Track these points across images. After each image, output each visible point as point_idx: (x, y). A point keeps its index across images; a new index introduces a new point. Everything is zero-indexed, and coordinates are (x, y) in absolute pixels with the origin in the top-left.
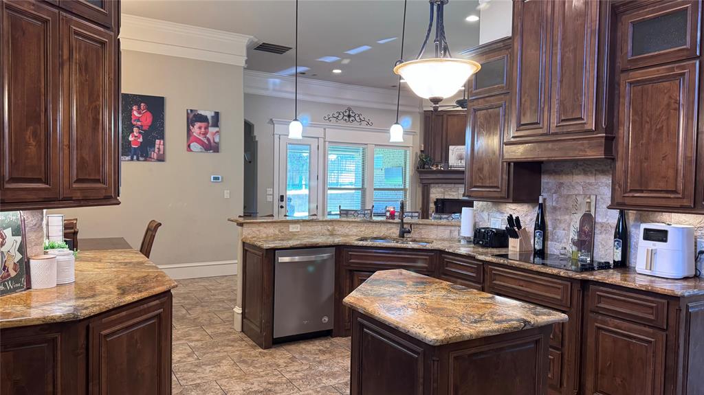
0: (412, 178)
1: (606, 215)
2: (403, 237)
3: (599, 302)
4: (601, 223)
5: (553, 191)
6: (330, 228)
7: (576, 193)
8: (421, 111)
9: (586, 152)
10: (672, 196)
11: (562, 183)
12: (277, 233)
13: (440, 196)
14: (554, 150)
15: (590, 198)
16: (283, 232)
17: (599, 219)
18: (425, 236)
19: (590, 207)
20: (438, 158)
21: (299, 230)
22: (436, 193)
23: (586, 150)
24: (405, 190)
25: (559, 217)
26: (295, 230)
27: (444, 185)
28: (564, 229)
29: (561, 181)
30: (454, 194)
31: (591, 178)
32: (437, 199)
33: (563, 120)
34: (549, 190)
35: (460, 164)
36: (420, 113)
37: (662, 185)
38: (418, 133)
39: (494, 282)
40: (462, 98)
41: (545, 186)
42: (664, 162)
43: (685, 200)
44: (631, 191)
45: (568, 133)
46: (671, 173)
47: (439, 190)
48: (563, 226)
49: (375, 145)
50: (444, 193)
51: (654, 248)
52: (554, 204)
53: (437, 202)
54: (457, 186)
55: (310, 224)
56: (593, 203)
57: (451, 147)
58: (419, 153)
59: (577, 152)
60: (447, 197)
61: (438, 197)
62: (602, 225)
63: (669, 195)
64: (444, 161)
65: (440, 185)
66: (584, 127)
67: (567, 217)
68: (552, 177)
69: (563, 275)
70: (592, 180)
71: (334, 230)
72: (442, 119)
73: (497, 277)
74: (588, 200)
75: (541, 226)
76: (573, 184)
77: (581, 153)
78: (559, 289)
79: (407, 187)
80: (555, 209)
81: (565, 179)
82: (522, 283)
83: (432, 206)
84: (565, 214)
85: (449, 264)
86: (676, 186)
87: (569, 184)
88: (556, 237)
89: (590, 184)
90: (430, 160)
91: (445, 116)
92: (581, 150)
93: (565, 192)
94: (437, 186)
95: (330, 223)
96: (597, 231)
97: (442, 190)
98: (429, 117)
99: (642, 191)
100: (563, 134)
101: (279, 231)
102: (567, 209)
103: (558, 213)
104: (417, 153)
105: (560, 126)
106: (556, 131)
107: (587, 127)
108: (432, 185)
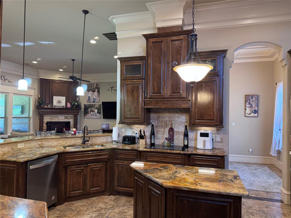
0: (33, 111)
1: (178, 128)
2: (85, 144)
3: (195, 162)
4: (176, 131)
5: (156, 119)
6: (40, 143)
7: (166, 120)
8: (38, 78)
9: (181, 105)
10: (213, 121)
11: (160, 116)
12: (10, 150)
13: (49, 120)
14: (168, 104)
15: (172, 122)
16: (13, 149)
17: (175, 130)
18: (95, 142)
19: (172, 125)
20: (47, 102)
21: (23, 147)
22: (47, 119)
23: (182, 104)
24: (29, 117)
25: (159, 130)
26: (21, 147)
27: (51, 115)
28: (161, 134)
29: (159, 116)
30: (56, 119)
31: (172, 114)
32: (47, 122)
33: (172, 93)
34: (154, 119)
35: (59, 105)
36: (37, 79)
37: (209, 118)
38: (37, 89)
39: (148, 160)
40: (72, 75)
41: (152, 117)
42: (209, 110)
43: (217, 123)
44: (198, 120)
45: (174, 98)
46: (212, 114)
47: (48, 117)
48: (161, 133)
49: (14, 94)
50: (51, 119)
51: (204, 139)
52: (156, 124)
53: (48, 123)
54: (58, 115)
55: (29, 142)
56: (173, 124)
57: (54, 97)
58: (37, 99)
59: (178, 105)
60: (53, 121)
61: (48, 121)
62: (177, 132)
63: (211, 121)
64: (50, 103)
65: (49, 115)
66: (181, 96)
67: (162, 129)
68: (155, 114)
69: (182, 153)
70: (172, 115)
71: (42, 144)
72: (50, 83)
73: (149, 157)
74: (171, 123)
75: (153, 133)
76: (164, 116)
77: (180, 106)
78: (180, 158)
79: (31, 116)
80: (157, 126)
81: (161, 115)
82: (162, 158)
83: (45, 125)
84: (161, 128)
85: (119, 155)
86: (214, 118)
87: (162, 117)
88: (158, 137)
89: (171, 117)
90: (44, 103)
91: (51, 82)
92: (180, 105)
93: (161, 120)
94: (47, 115)
95: (40, 140)
96: (175, 134)
97: (50, 117)
98: (43, 82)
99: (201, 120)
100: (172, 98)
101: (11, 149)
102: (162, 126)
103: (158, 128)
104: (36, 99)
105: (171, 95)
106: (169, 97)
107: (183, 96)
108: (45, 115)
